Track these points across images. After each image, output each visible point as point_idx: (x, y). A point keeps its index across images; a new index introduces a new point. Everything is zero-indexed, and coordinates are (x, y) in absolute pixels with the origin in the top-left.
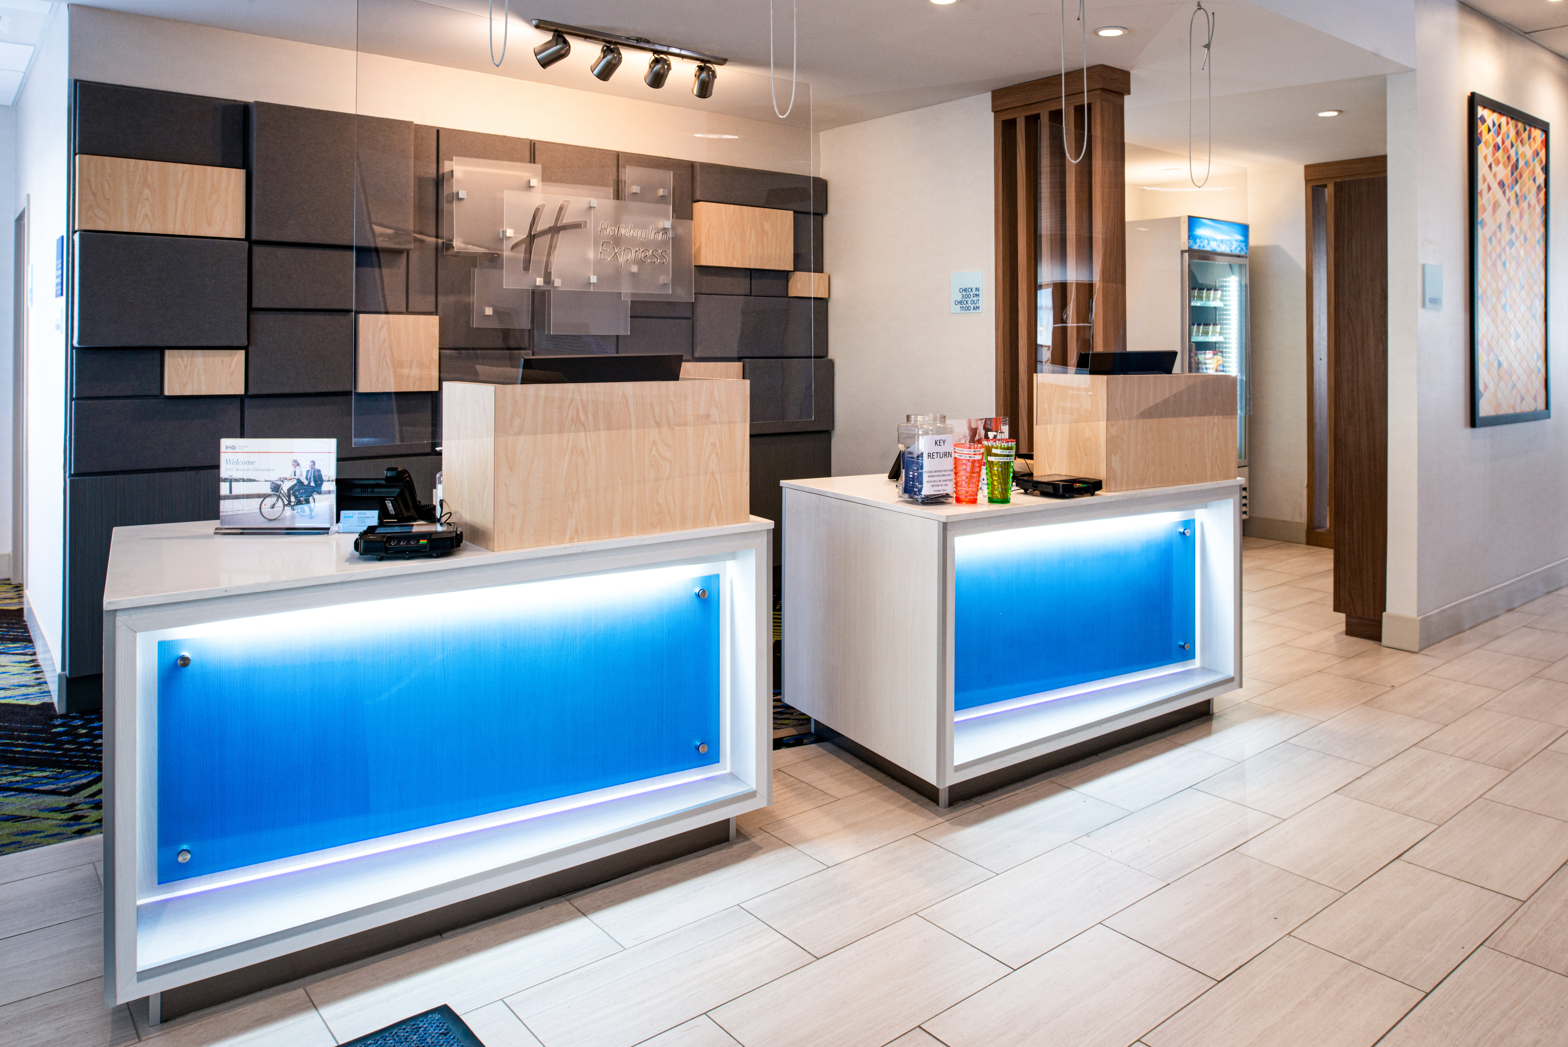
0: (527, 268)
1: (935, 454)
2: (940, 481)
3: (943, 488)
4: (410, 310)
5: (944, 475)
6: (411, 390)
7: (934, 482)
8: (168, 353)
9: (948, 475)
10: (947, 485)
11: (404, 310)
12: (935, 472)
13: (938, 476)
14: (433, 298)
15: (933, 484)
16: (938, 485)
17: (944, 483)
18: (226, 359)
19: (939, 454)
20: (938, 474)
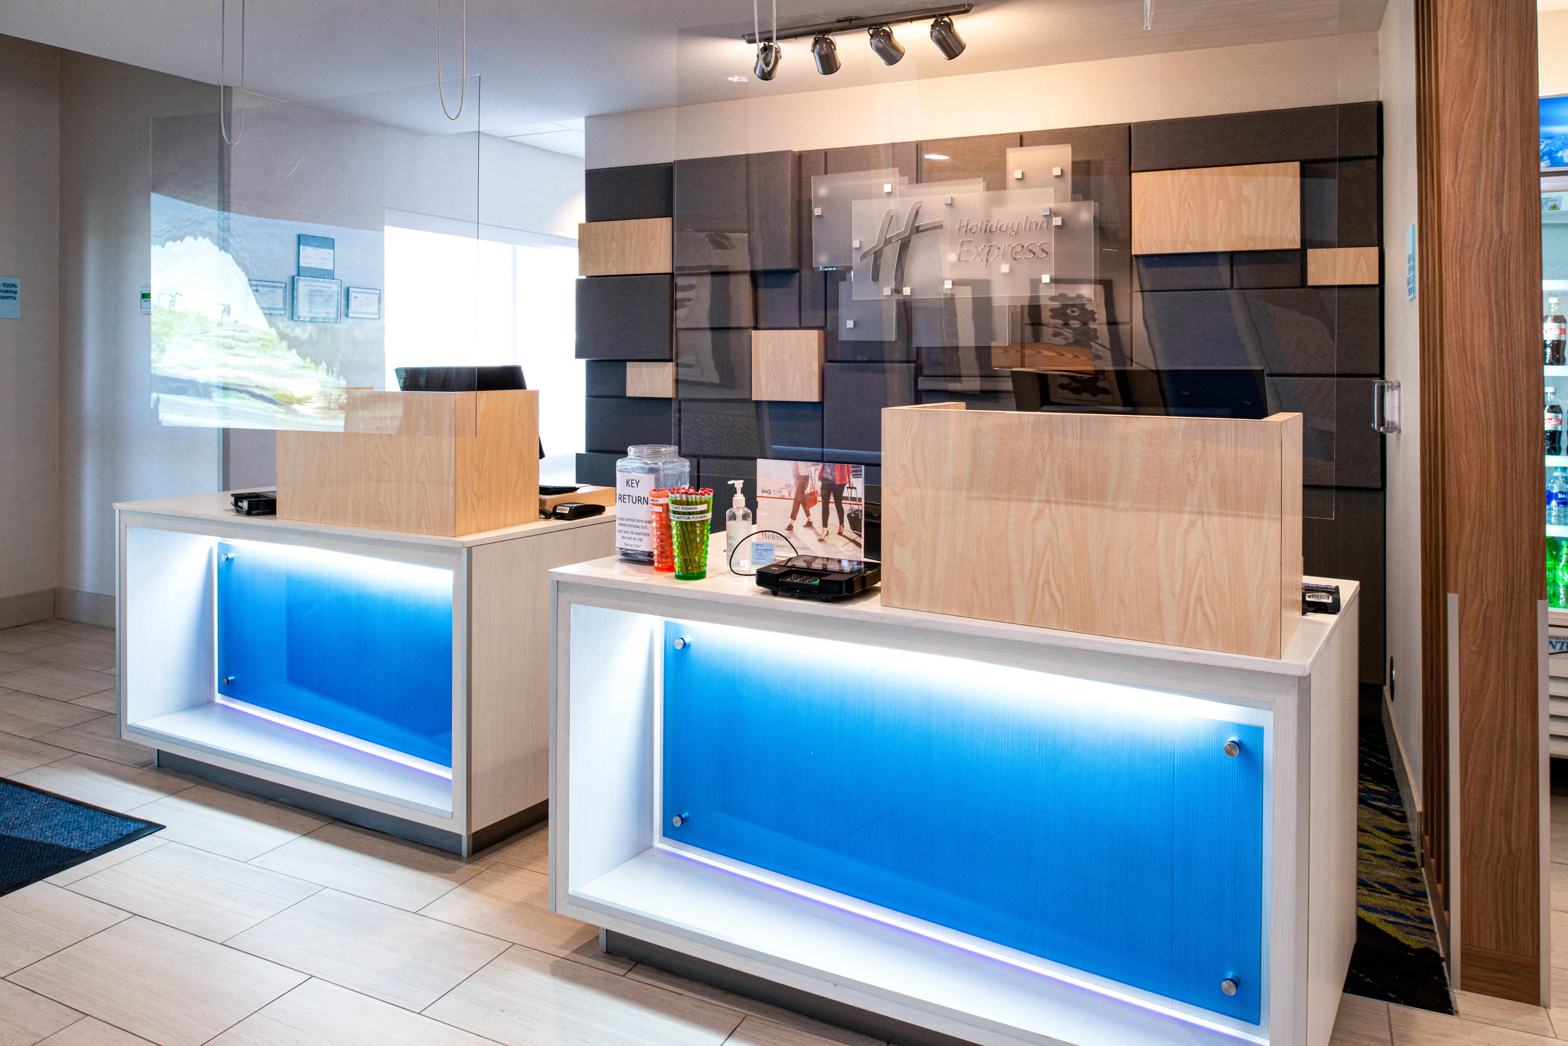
0: (876, 278)
1: (627, 497)
2: (632, 533)
3: (636, 542)
4: (803, 325)
5: (638, 527)
6: (794, 400)
7: (625, 532)
8: (629, 365)
9: (643, 527)
10: (641, 540)
11: (797, 325)
12: (627, 520)
13: (630, 526)
14: (823, 313)
15: (625, 535)
16: (630, 538)
17: (638, 537)
18: (660, 370)
19: (631, 498)
20: (629, 523)
